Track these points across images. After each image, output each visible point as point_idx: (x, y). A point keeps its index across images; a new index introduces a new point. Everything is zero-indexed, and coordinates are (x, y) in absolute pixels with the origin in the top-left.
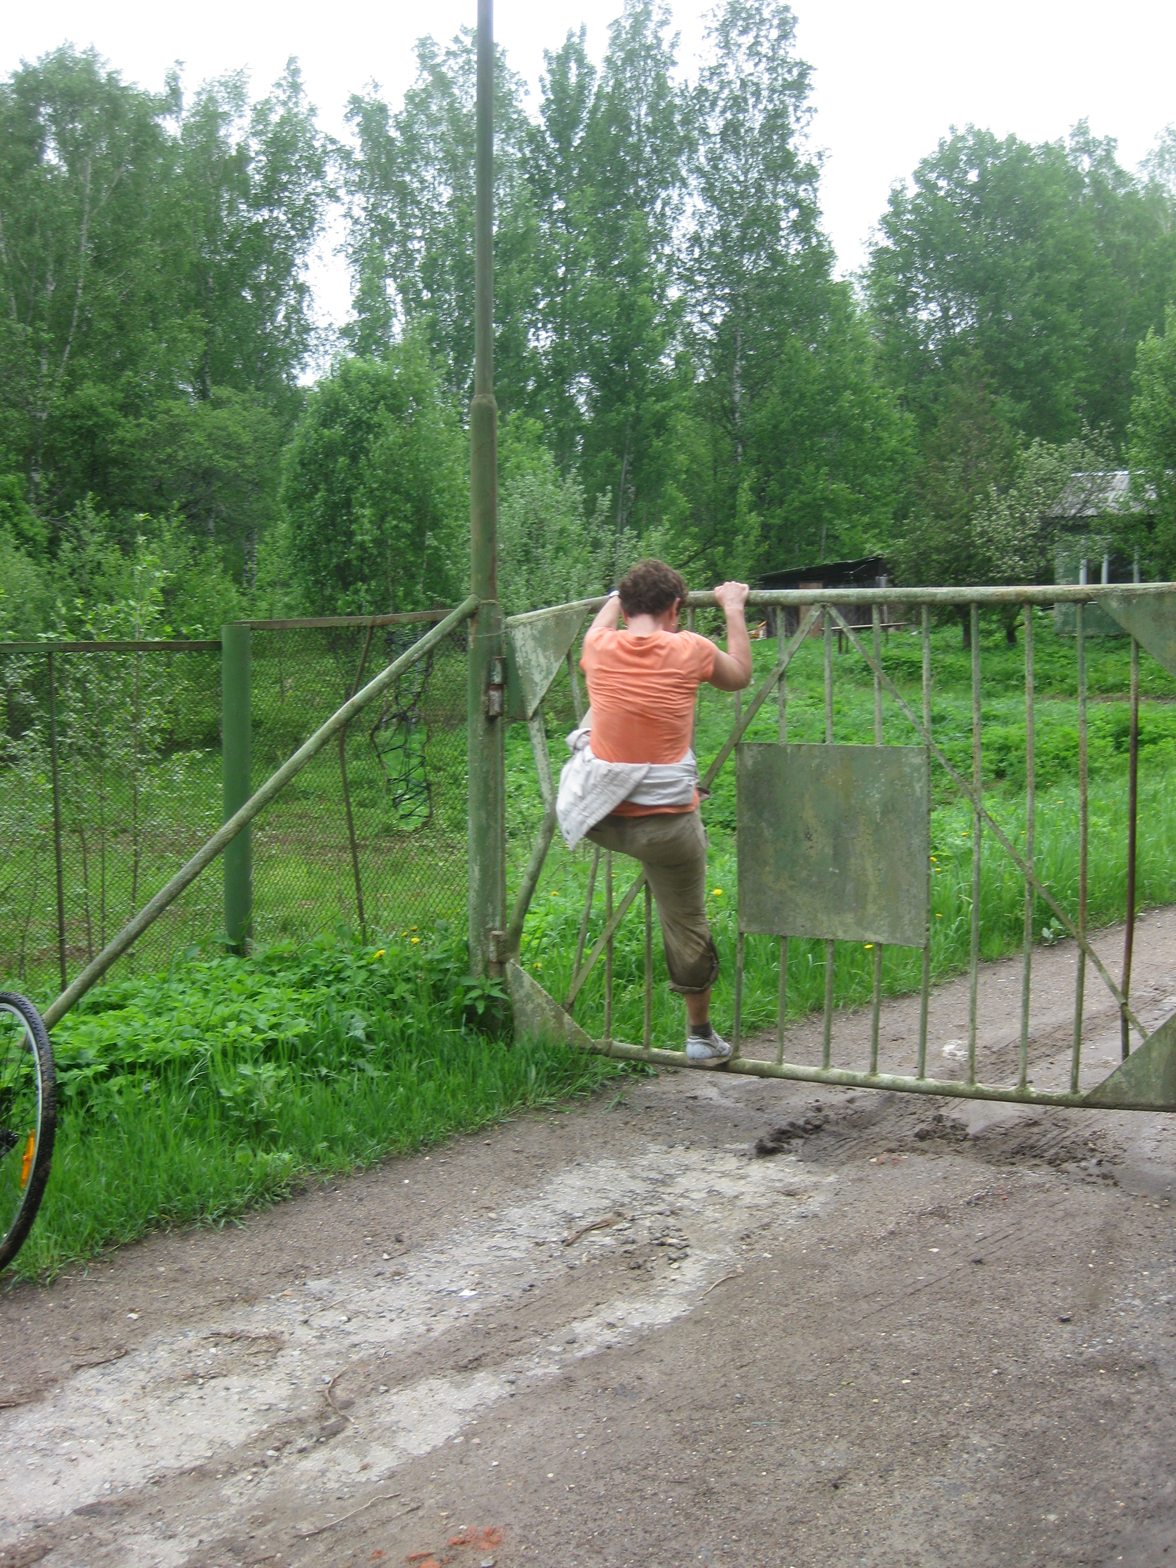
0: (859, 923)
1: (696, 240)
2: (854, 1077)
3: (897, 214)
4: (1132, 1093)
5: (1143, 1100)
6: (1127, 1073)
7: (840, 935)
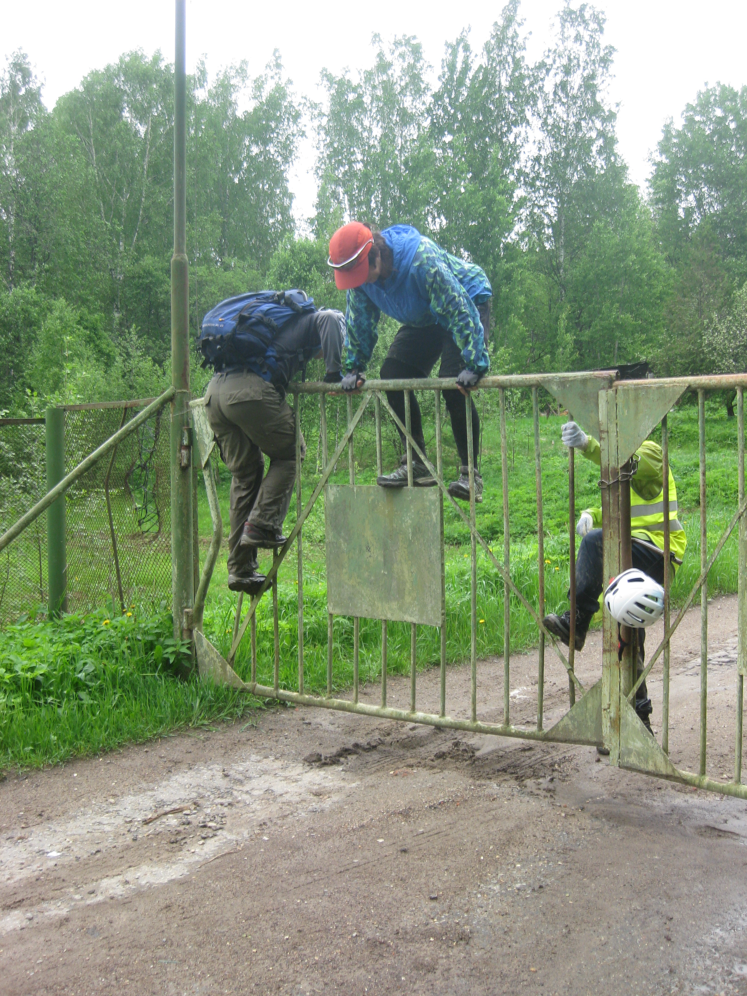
0: (400, 608)
1: (537, 160)
2: (400, 714)
3: (667, 138)
4: (575, 733)
5: (583, 738)
6: (572, 718)
7: (389, 616)
